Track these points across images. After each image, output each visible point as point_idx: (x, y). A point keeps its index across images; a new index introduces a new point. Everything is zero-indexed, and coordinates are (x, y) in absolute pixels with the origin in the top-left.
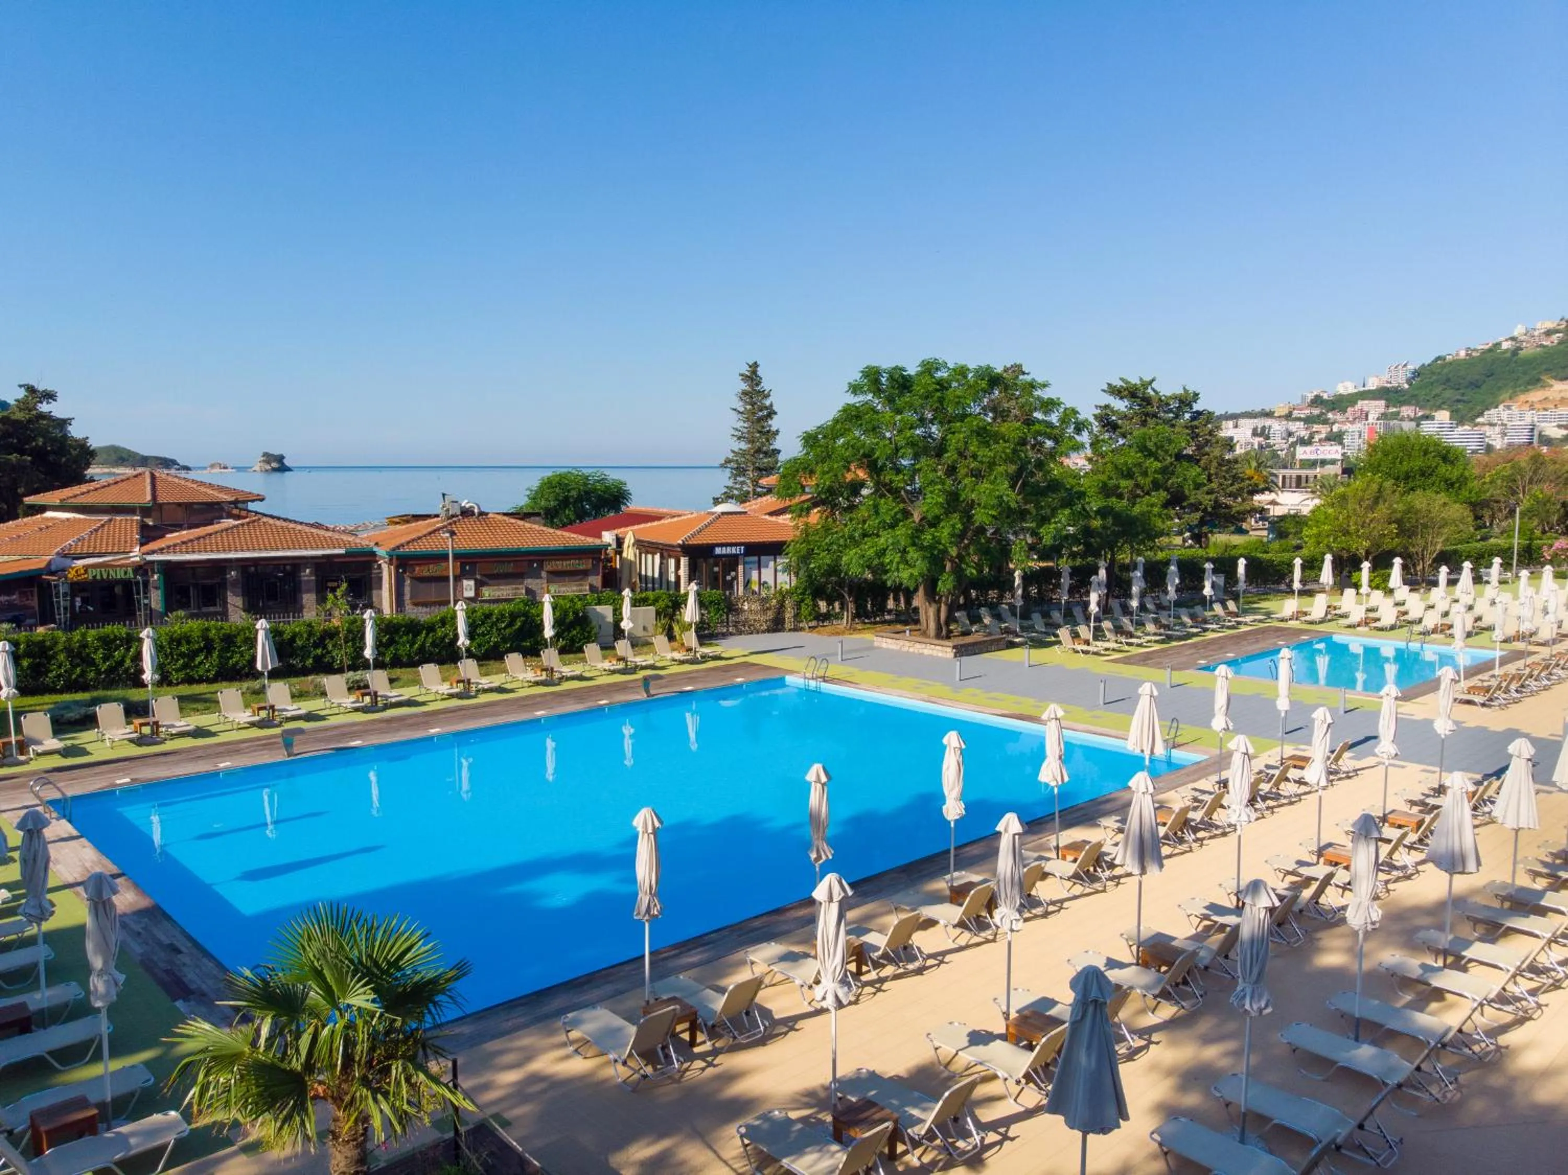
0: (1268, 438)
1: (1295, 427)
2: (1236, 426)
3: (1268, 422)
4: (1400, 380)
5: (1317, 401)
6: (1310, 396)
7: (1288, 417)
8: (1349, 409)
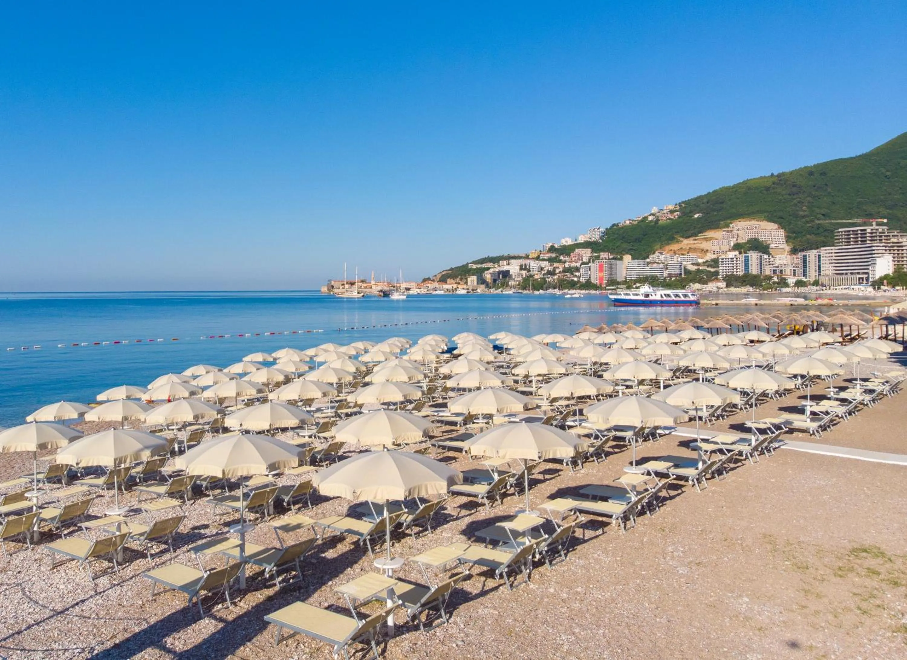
0: (529, 271)
1: (544, 264)
2: (509, 264)
3: (527, 262)
4: (596, 237)
5: (552, 249)
6: (548, 246)
7: (538, 258)
8: (572, 254)
